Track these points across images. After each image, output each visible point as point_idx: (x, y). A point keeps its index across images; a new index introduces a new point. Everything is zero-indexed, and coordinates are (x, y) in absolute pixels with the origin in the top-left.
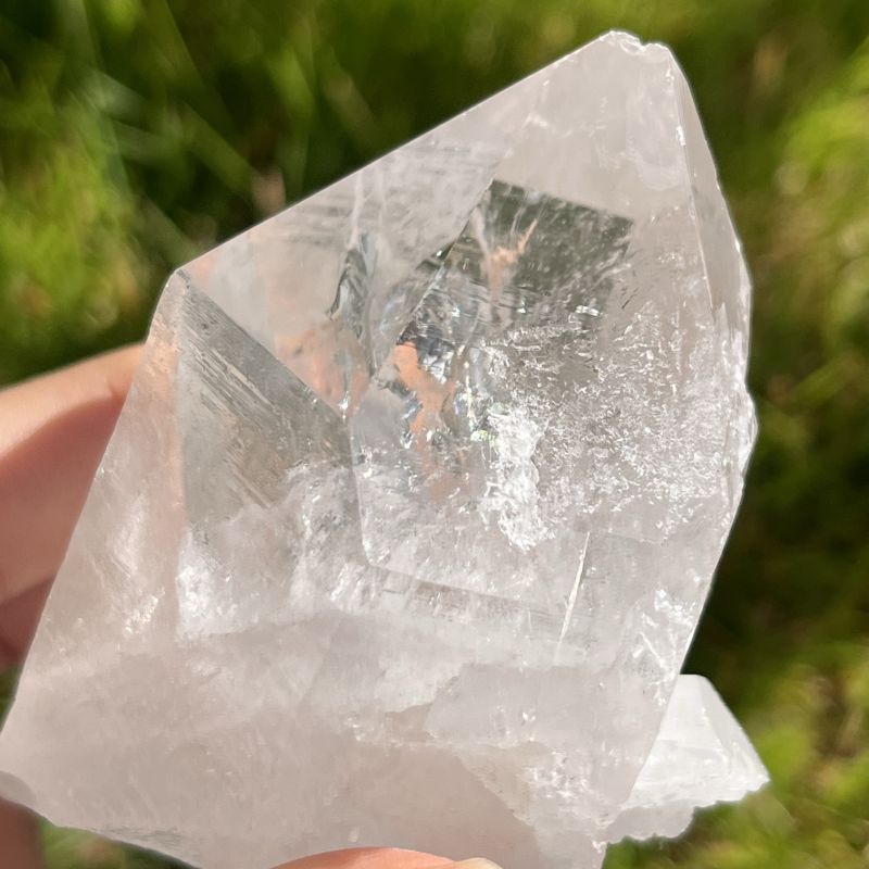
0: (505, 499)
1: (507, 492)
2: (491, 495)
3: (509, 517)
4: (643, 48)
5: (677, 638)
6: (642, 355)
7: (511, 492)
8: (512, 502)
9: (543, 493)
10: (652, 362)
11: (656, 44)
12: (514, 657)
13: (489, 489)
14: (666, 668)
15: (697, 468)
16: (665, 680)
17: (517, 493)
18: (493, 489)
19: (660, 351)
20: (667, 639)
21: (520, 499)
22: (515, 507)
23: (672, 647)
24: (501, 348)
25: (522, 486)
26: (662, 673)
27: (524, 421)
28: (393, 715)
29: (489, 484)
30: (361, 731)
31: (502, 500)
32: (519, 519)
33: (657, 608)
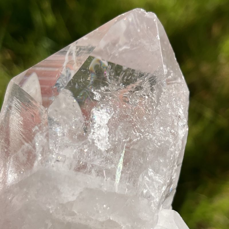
0: (98, 135)
1: (98, 133)
2: (93, 134)
3: (98, 141)
4: (147, 13)
5: (157, 186)
6: (144, 97)
7: (99, 133)
8: (99, 136)
9: (110, 135)
10: (147, 99)
11: (151, 12)
12: (101, 186)
13: (92, 132)
14: (155, 197)
15: (162, 131)
16: (155, 201)
17: (102, 134)
18: (94, 132)
19: (150, 96)
20: (154, 187)
21: (102, 136)
22: (100, 138)
23: (156, 189)
24: (98, 92)
25: (103, 132)
26: (153, 198)
27: (105, 113)
28: (62, 204)
29: (92, 131)
30: (52, 209)
31: (96, 136)
32: (102, 142)
33: (149, 175)
